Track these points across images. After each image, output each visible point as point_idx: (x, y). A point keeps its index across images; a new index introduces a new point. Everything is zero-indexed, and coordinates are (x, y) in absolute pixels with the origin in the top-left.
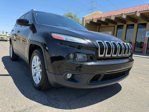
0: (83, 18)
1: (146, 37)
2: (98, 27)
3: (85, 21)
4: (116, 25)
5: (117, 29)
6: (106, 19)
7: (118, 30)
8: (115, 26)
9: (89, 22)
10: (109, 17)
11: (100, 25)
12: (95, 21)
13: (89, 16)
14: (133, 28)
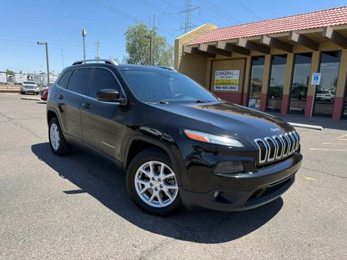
0: (177, 42)
1: (312, 84)
2: (210, 59)
3: (180, 48)
4: (249, 57)
5: (252, 65)
6: (228, 45)
7: (253, 67)
8: (246, 59)
9: (189, 50)
10: (235, 41)
11: (214, 56)
12: (204, 48)
13: (189, 36)
14: (285, 63)
